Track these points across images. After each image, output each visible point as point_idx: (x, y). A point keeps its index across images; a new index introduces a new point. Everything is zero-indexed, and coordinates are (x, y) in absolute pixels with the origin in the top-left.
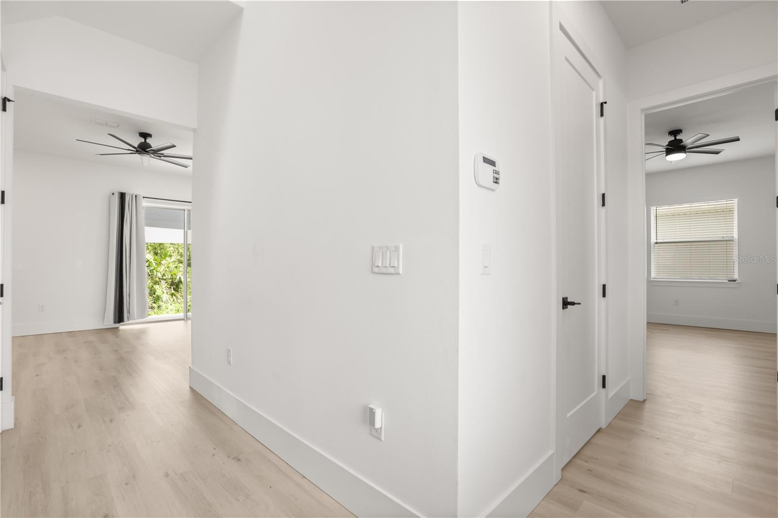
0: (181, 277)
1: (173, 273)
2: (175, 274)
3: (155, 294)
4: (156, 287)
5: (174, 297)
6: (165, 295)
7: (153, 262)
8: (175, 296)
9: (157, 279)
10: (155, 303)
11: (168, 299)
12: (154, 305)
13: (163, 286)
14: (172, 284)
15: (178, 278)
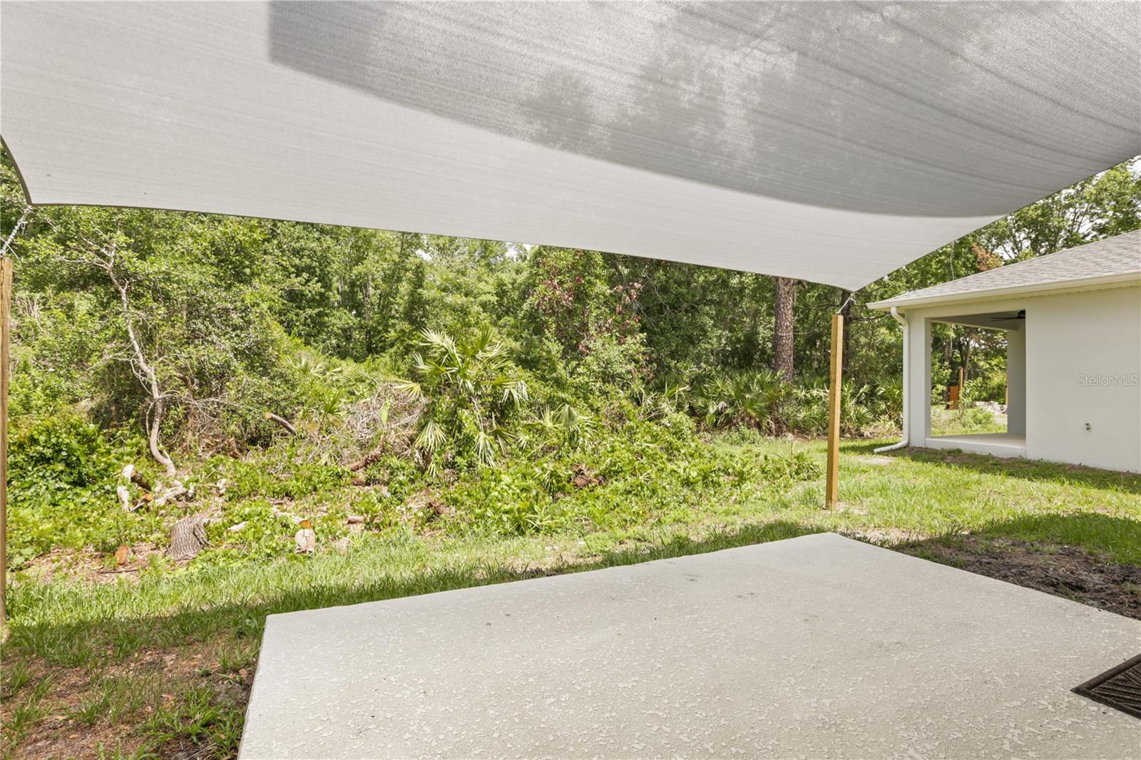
0: (513, 391)
1: (497, 382)
2: (501, 386)
3: (460, 432)
4: (464, 414)
5: (500, 441)
6: (482, 434)
7: (457, 355)
8: (503, 438)
9: (465, 395)
10: (459, 454)
11: (488, 445)
12: (459, 459)
13: (478, 413)
14: (493, 407)
15: (507, 391)
